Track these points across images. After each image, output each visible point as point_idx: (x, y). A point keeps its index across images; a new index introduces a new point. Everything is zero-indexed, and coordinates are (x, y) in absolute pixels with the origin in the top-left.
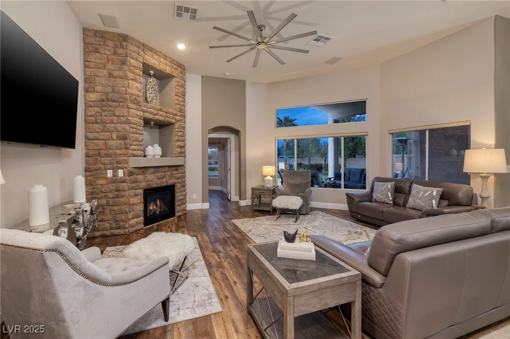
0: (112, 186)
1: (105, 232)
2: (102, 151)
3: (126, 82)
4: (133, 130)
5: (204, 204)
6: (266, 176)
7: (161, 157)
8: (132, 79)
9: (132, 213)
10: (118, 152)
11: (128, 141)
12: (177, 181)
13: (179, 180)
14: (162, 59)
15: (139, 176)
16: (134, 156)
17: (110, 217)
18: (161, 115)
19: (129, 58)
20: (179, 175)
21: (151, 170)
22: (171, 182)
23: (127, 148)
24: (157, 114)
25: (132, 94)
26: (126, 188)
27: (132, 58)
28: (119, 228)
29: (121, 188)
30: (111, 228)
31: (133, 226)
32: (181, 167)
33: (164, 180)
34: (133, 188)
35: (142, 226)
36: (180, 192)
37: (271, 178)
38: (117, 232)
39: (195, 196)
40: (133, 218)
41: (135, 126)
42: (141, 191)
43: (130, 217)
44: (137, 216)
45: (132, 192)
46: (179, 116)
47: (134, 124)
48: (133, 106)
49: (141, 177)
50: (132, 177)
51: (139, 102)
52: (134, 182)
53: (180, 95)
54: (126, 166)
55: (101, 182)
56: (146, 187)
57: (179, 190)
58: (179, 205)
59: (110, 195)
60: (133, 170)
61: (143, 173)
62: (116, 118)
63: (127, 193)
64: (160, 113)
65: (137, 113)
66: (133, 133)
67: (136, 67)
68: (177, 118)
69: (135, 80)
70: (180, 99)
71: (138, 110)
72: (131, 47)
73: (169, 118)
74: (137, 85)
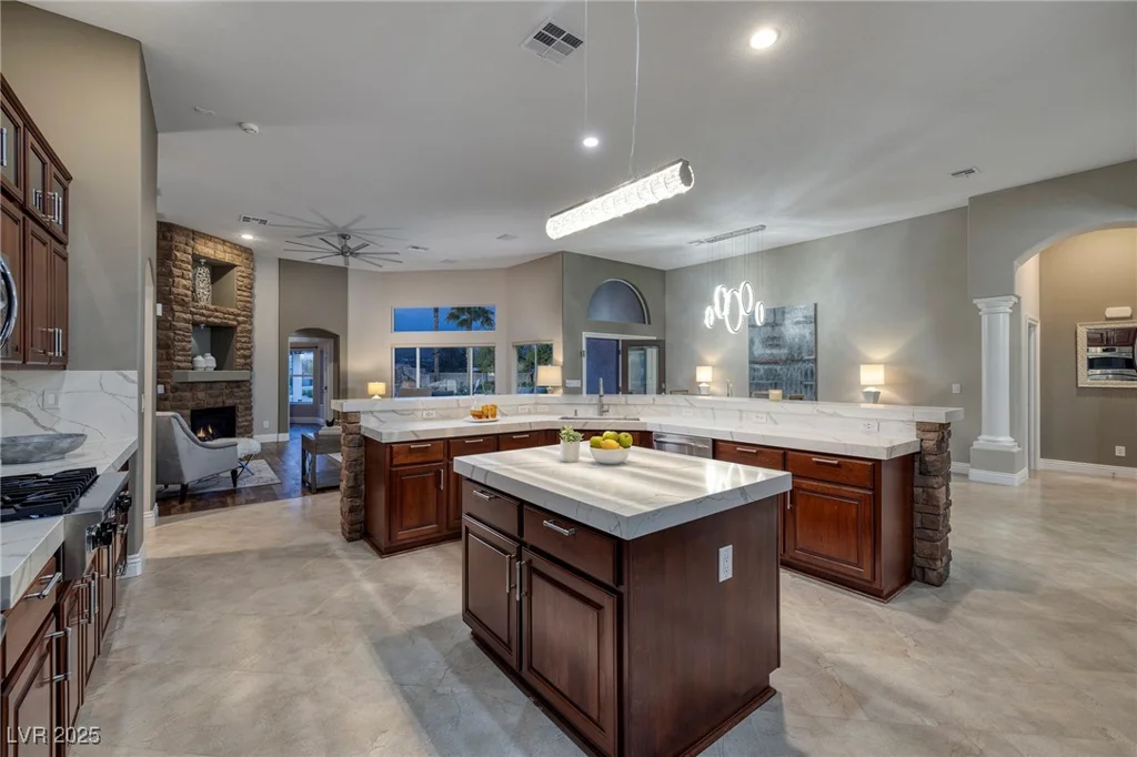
3: (172, 280)
4: (180, 337)
5: (280, 435)
6: (373, 395)
8: (178, 276)
11: (172, 351)
12: (238, 401)
13: (242, 401)
14: (219, 246)
15: (186, 394)
16: (179, 368)
18: (216, 317)
19: (175, 252)
20: (241, 394)
21: (202, 386)
22: (229, 402)
23: (170, 360)
24: (210, 316)
25: (178, 294)
26: (170, 406)
27: (178, 250)
29: (162, 408)
32: (245, 383)
33: (220, 400)
34: (177, 408)
36: (244, 416)
39: (266, 424)
41: (182, 333)
42: (188, 412)
46: (244, 316)
47: (180, 330)
48: (179, 308)
49: (188, 394)
50: (176, 393)
51: (186, 303)
52: (180, 400)
53: (245, 289)
54: (170, 379)
56: (195, 407)
57: (242, 414)
60: (178, 385)
61: (192, 390)
64: (215, 314)
65: (185, 316)
66: (179, 341)
67: (183, 261)
68: (241, 319)
69: (183, 277)
70: (245, 294)
71: (186, 313)
72: (177, 238)
73: (229, 319)
74: (184, 282)
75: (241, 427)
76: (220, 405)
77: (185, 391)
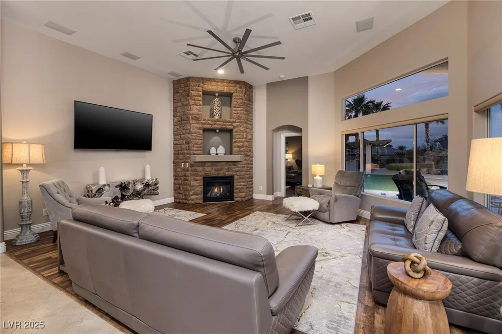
0: (183, 173)
1: (180, 200)
2: (180, 152)
3: (189, 107)
4: (194, 137)
5: (268, 196)
6: (316, 176)
7: (225, 154)
8: (193, 105)
9: (193, 191)
10: (186, 152)
11: (190, 145)
12: (235, 173)
13: (238, 173)
14: (220, 83)
15: (199, 168)
16: (194, 154)
17: (182, 191)
18: (218, 125)
19: (191, 92)
20: (237, 169)
21: (209, 164)
22: (228, 174)
23: (189, 150)
24: (215, 124)
25: (193, 114)
26: (189, 175)
27: (193, 91)
28: (186, 199)
29: (187, 175)
30: (183, 199)
31: (193, 200)
32: (239, 163)
33: (221, 172)
34: (194, 175)
35: (201, 201)
36: (238, 182)
37: (321, 178)
38: (185, 201)
39: (261, 188)
40: (193, 195)
41: (196, 135)
42: (201, 178)
43: (191, 194)
44: (197, 194)
45: (192, 178)
46: (238, 122)
47: (194, 133)
48: (194, 121)
49: (200, 168)
50: (193, 168)
51: (198, 119)
52: (195, 171)
53: (238, 106)
54: (189, 160)
55: (179, 170)
56: (205, 176)
57: (237, 181)
58: (236, 193)
59: (183, 178)
60: (193, 164)
61: (202, 166)
62: (185, 131)
63: (189, 178)
64: (218, 123)
65: (198, 126)
66: (194, 139)
67: (196, 96)
68: (235, 124)
69: (196, 104)
70: (238, 109)
71: (198, 124)
72: (192, 84)
73: (227, 125)
74: (197, 107)
75: (237, 189)
76: (222, 175)
77: (198, 166)
